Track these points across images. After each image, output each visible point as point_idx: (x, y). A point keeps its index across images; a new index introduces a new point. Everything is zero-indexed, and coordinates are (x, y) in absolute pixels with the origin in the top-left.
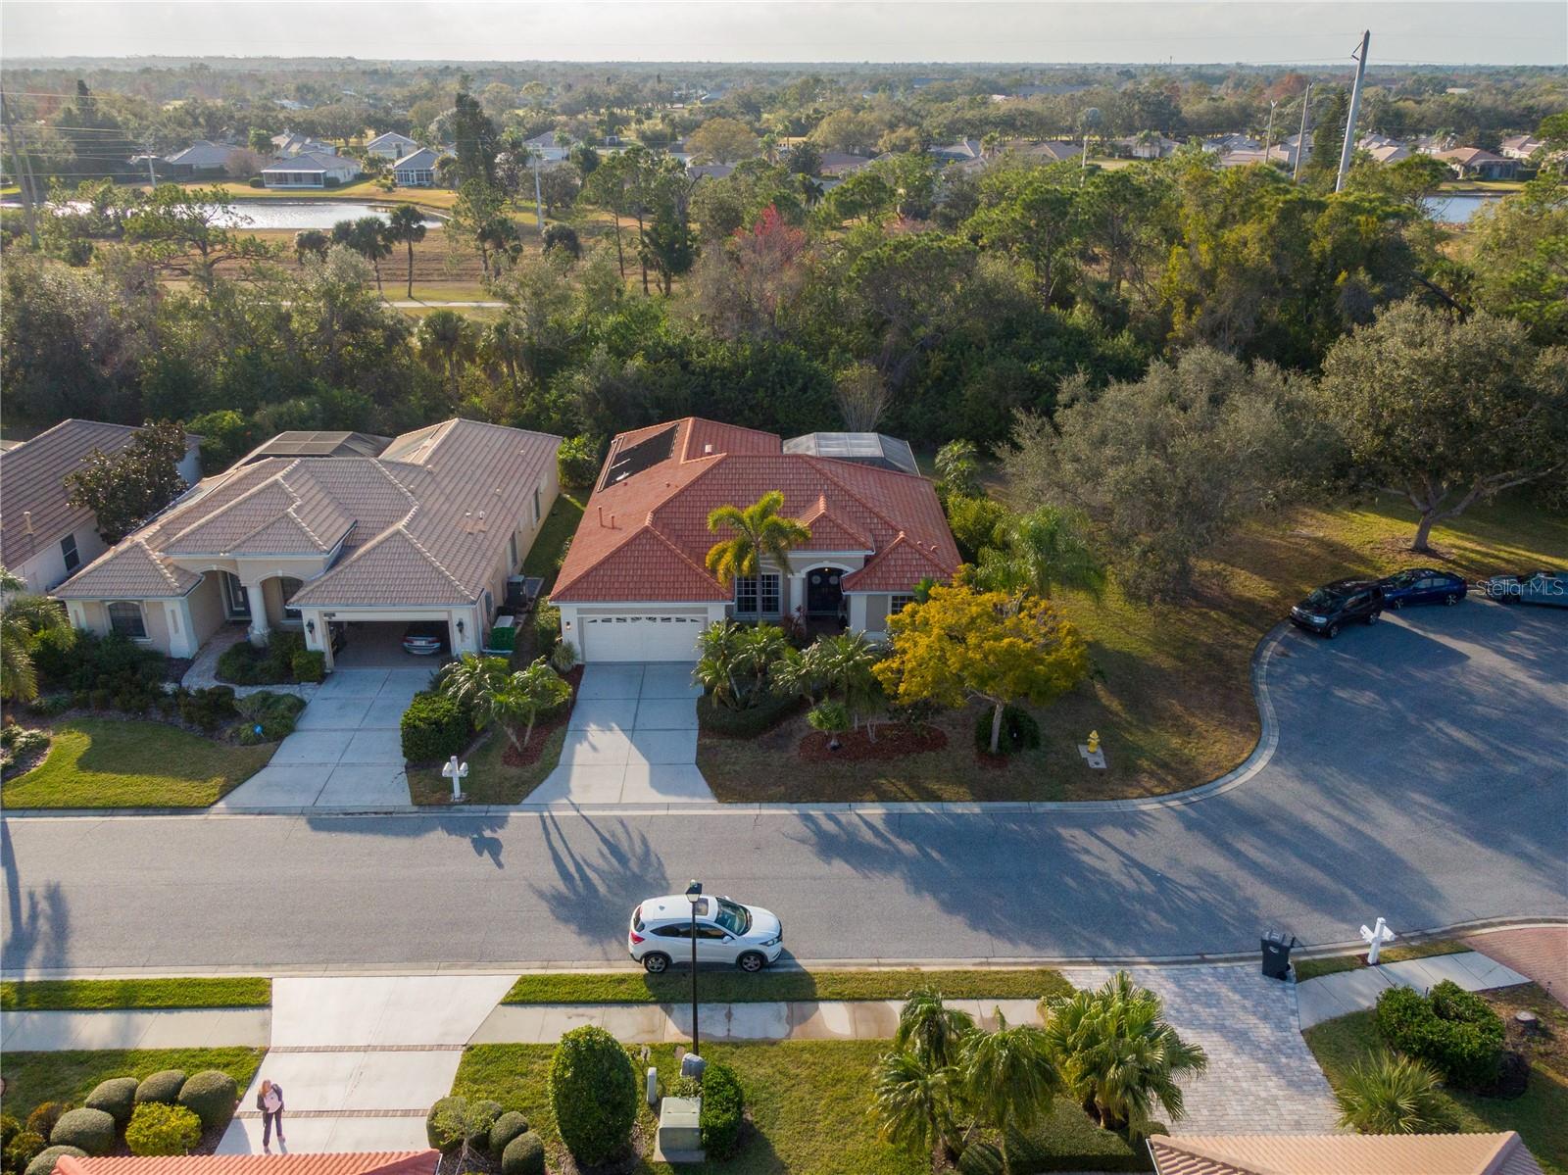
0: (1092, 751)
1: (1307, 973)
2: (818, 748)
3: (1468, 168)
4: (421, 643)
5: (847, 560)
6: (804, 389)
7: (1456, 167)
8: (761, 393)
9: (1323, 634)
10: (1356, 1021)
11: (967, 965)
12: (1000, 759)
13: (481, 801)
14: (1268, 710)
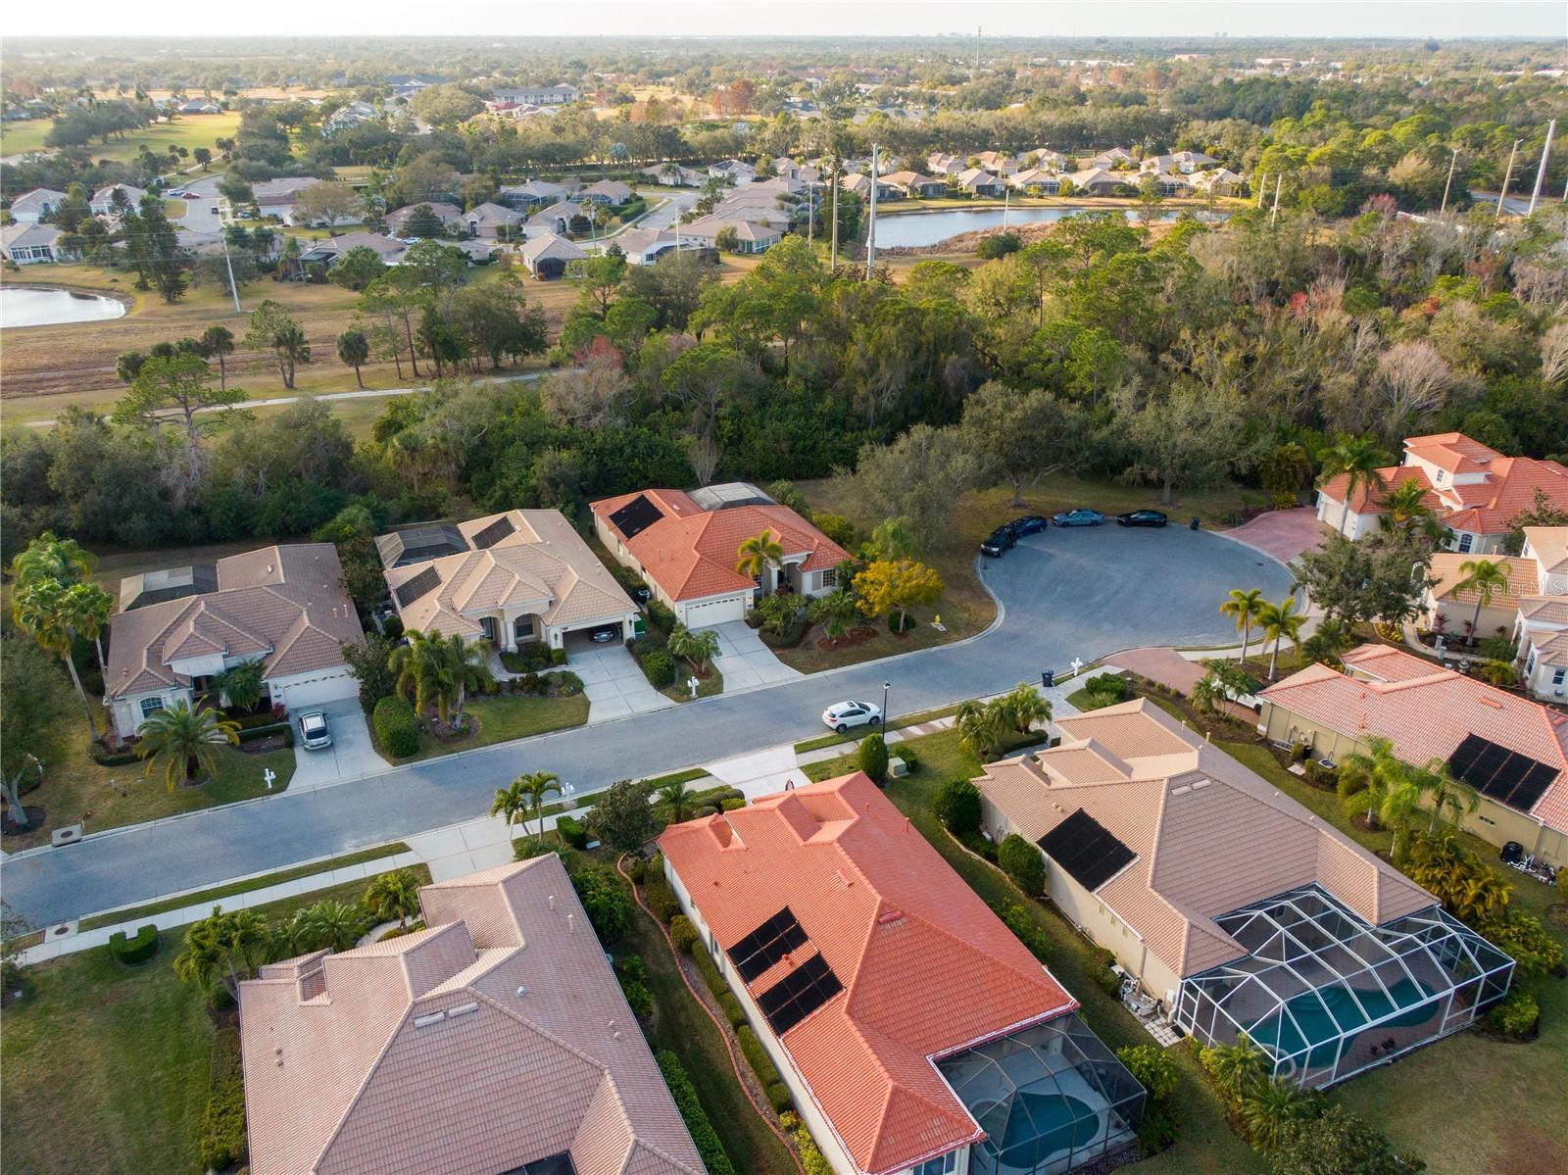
0: (937, 624)
1: (1057, 684)
2: (826, 644)
3: (912, 189)
4: (604, 635)
5: (798, 558)
6: (663, 457)
7: (904, 189)
8: (637, 461)
9: (998, 555)
10: (1080, 692)
11: (945, 706)
12: (904, 635)
13: (706, 695)
14: (991, 592)
